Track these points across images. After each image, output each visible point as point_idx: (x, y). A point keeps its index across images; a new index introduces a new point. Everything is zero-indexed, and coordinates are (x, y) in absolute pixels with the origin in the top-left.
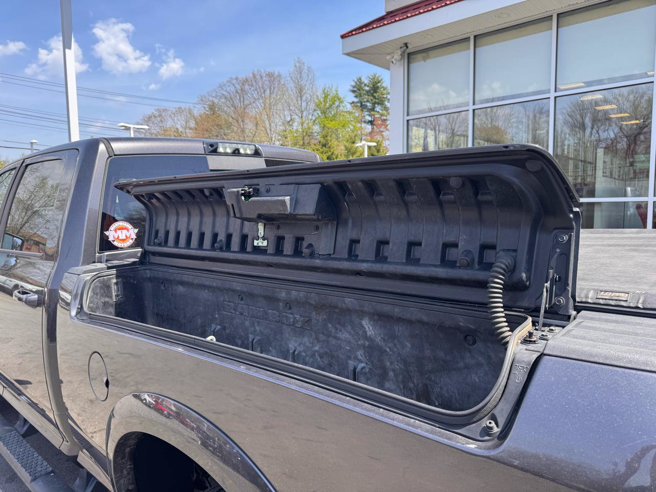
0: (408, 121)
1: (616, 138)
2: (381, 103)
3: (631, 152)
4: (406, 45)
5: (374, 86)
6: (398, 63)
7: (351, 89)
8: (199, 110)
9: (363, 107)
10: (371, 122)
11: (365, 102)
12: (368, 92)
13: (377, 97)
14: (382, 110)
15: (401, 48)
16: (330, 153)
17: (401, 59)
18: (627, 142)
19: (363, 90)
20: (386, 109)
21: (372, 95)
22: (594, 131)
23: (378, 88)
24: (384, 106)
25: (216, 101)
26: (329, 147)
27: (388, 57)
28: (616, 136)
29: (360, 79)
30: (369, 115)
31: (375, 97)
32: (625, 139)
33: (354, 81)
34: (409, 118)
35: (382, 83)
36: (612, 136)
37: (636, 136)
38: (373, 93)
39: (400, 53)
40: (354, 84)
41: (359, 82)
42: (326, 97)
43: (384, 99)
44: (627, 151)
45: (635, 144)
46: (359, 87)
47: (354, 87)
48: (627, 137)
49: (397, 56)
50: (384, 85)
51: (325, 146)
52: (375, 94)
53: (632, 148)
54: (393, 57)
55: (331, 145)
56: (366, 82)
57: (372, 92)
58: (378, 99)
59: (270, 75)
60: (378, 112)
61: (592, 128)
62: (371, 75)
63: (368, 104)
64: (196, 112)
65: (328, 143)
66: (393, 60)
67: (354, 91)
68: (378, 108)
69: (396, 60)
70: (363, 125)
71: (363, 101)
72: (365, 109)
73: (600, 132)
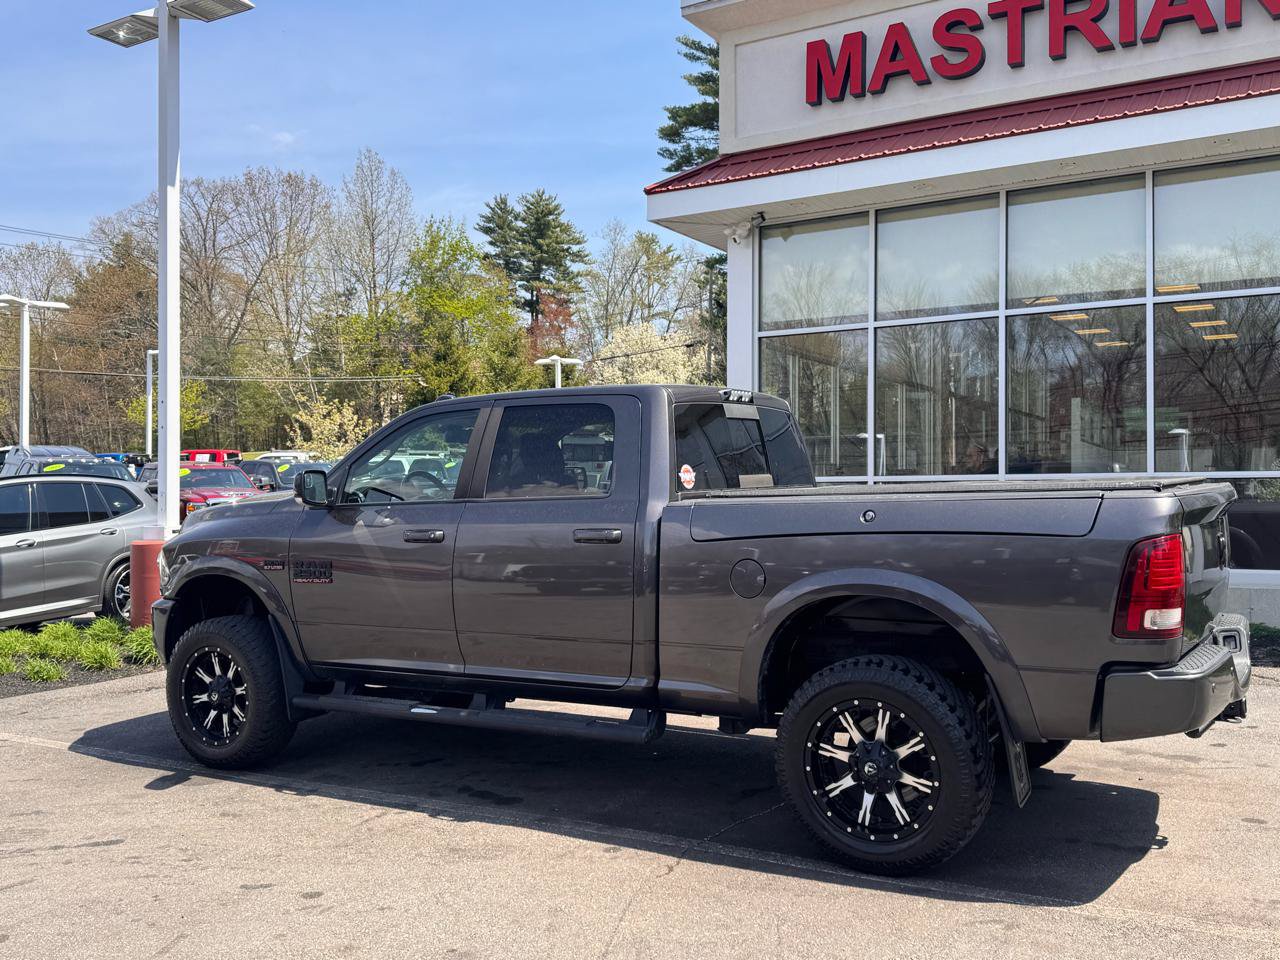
0: (760, 339)
1: (1079, 367)
2: (555, 260)
3: (1112, 397)
4: (762, 215)
5: (537, 219)
6: (743, 242)
7: (482, 224)
8: (87, 256)
9: (511, 267)
10: (532, 306)
11: (515, 256)
12: (521, 233)
13: (545, 248)
14: (558, 279)
15: (753, 219)
16: (456, 377)
17: (748, 235)
18: (1103, 375)
19: (511, 229)
20: (566, 274)
21: (534, 243)
22: (1035, 346)
23: (547, 225)
24: (562, 269)
25: (138, 233)
26: (455, 363)
27: (727, 232)
28: (1080, 362)
29: (504, 202)
30: (527, 290)
31: (539, 247)
32: (1100, 370)
33: (488, 205)
34: (763, 334)
35: (559, 214)
36: (1073, 360)
37: (1122, 363)
38: (536, 238)
39: (749, 225)
40: (487, 212)
41: (501, 209)
42: (434, 244)
43: (562, 254)
44: (1105, 394)
45: (1121, 379)
46: (500, 222)
47: (489, 220)
48: (1104, 365)
49: (742, 231)
50: (563, 219)
51: (445, 359)
52: (540, 241)
53: (1114, 389)
54: (734, 233)
55: (459, 358)
56: (519, 209)
57: (533, 234)
58: (546, 252)
59: (291, 180)
60: (549, 282)
61: (1031, 341)
62: (530, 191)
63: (525, 263)
64: (79, 261)
65: (453, 353)
66: (736, 237)
67: (487, 231)
68: (548, 273)
69: (740, 237)
70: (513, 310)
71: (510, 254)
72: (516, 272)
73: (1048, 351)
